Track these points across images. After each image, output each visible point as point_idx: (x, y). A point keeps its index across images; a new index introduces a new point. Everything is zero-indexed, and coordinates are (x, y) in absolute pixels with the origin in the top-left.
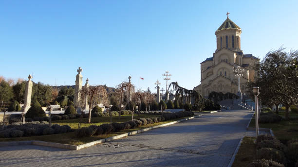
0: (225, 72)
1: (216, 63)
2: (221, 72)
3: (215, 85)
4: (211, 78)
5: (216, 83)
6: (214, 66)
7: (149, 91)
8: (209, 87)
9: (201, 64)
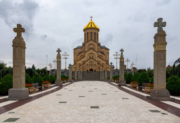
0: (93, 56)
1: (86, 50)
2: (90, 56)
3: (87, 64)
4: (84, 59)
5: (88, 63)
6: (85, 52)
7: (33, 67)
8: (83, 66)
9: (74, 49)
